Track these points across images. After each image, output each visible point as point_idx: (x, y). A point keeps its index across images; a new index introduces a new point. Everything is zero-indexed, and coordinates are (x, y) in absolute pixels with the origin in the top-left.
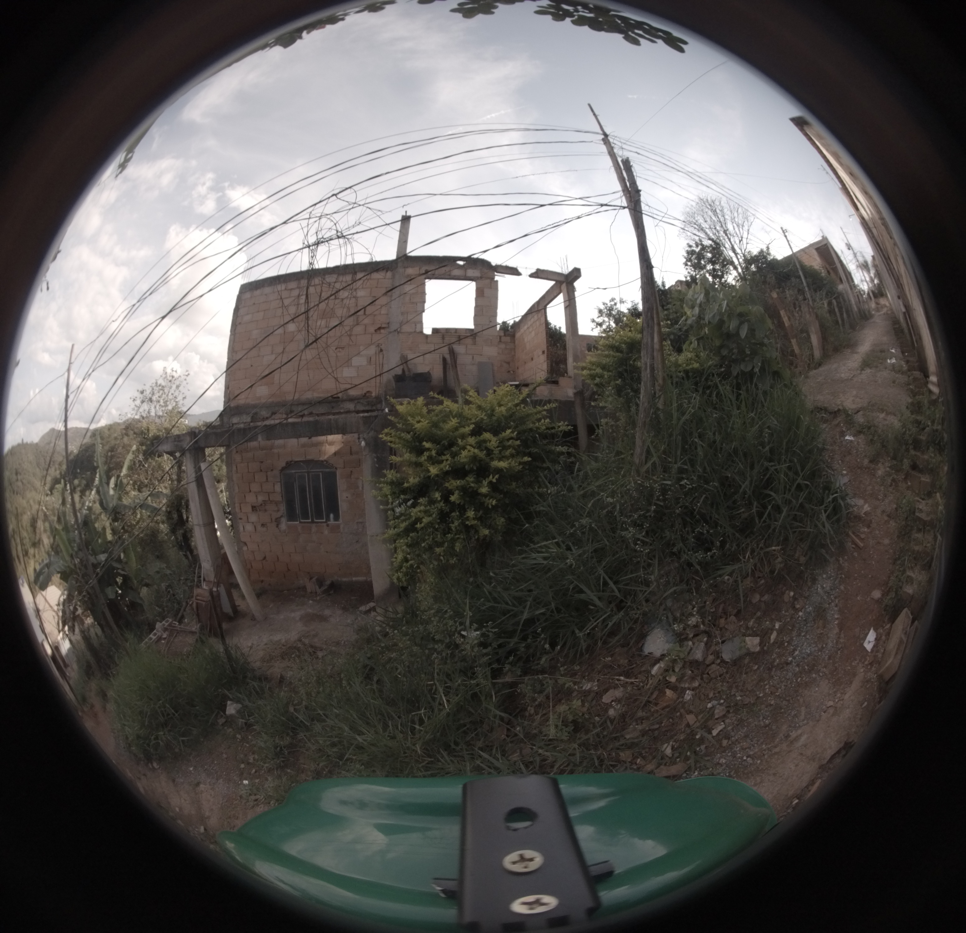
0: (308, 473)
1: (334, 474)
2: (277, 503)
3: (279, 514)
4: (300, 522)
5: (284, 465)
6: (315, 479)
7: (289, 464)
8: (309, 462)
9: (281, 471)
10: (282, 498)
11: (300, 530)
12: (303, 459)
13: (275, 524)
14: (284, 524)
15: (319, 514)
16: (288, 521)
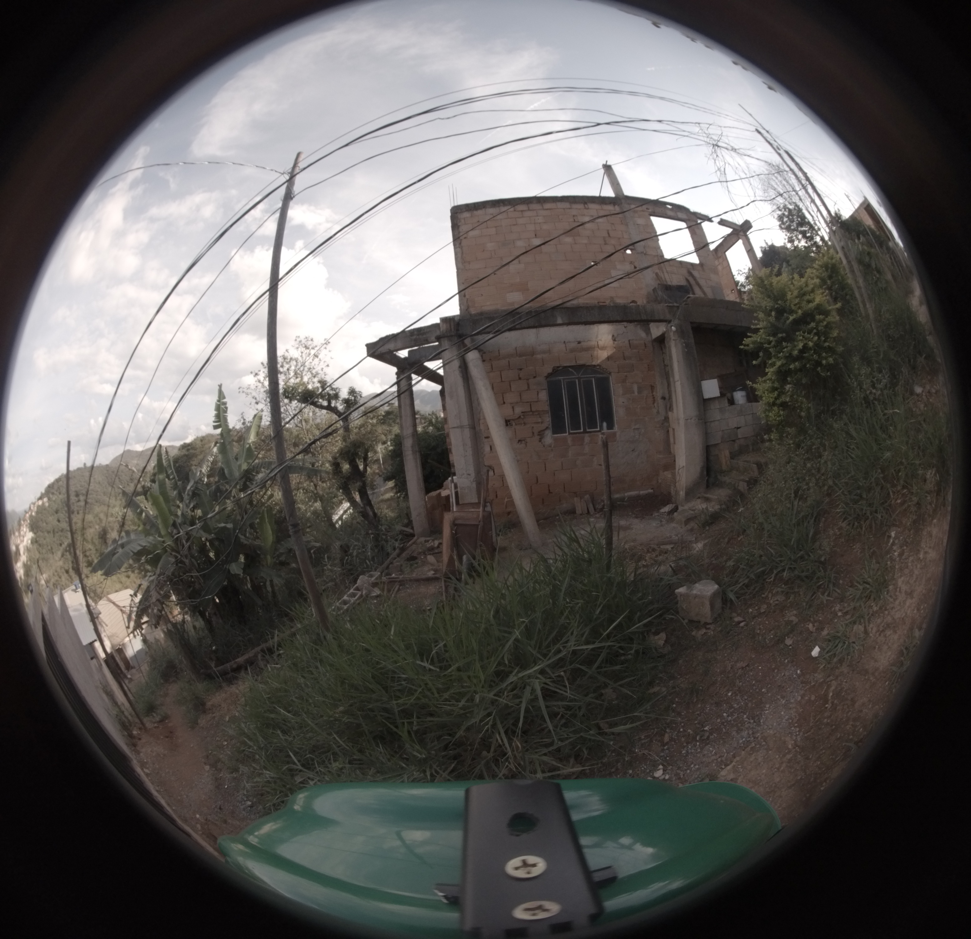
0: (579, 379)
1: (607, 380)
2: (539, 414)
3: (543, 426)
4: (570, 434)
5: (550, 371)
6: (587, 385)
7: (556, 371)
8: (579, 368)
9: (547, 377)
10: (547, 408)
11: (570, 441)
12: (573, 364)
13: (537, 438)
14: (549, 438)
15: (592, 423)
16: (554, 432)
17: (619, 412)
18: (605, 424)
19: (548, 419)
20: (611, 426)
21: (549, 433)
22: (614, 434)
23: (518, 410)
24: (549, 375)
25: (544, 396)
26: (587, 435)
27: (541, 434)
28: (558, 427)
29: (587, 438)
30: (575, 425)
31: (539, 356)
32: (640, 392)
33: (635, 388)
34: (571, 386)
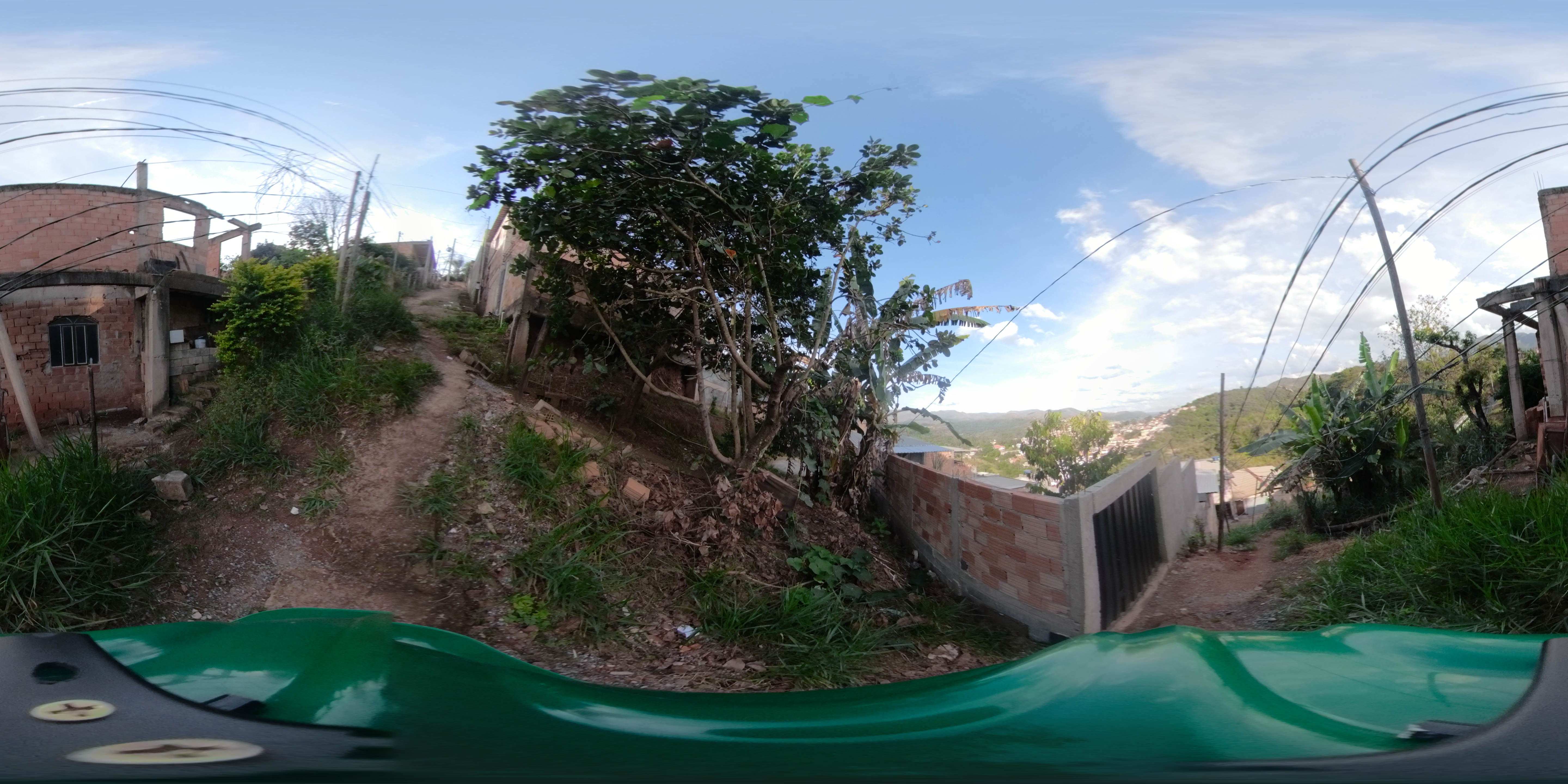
0: (74, 326)
1: (95, 327)
2: (42, 351)
3: (45, 360)
4: (64, 366)
5: (52, 319)
6: (80, 331)
7: (57, 319)
8: (74, 318)
9: (49, 324)
10: (48, 347)
11: (64, 372)
12: (70, 314)
13: (40, 368)
14: (49, 369)
15: (81, 358)
16: (53, 365)
17: (102, 351)
18: (91, 360)
19: (48, 355)
20: (96, 361)
21: (49, 366)
22: (98, 367)
23: (26, 348)
24: (51, 323)
25: (46, 338)
26: (77, 367)
27: (43, 366)
28: (56, 361)
29: (77, 369)
30: (69, 359)
31: (44, 308)
32: (120, 337)
33: (117, 333)
34: (67, 331)
